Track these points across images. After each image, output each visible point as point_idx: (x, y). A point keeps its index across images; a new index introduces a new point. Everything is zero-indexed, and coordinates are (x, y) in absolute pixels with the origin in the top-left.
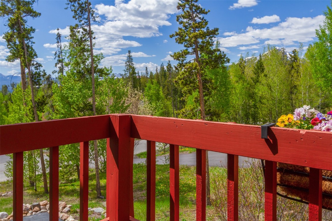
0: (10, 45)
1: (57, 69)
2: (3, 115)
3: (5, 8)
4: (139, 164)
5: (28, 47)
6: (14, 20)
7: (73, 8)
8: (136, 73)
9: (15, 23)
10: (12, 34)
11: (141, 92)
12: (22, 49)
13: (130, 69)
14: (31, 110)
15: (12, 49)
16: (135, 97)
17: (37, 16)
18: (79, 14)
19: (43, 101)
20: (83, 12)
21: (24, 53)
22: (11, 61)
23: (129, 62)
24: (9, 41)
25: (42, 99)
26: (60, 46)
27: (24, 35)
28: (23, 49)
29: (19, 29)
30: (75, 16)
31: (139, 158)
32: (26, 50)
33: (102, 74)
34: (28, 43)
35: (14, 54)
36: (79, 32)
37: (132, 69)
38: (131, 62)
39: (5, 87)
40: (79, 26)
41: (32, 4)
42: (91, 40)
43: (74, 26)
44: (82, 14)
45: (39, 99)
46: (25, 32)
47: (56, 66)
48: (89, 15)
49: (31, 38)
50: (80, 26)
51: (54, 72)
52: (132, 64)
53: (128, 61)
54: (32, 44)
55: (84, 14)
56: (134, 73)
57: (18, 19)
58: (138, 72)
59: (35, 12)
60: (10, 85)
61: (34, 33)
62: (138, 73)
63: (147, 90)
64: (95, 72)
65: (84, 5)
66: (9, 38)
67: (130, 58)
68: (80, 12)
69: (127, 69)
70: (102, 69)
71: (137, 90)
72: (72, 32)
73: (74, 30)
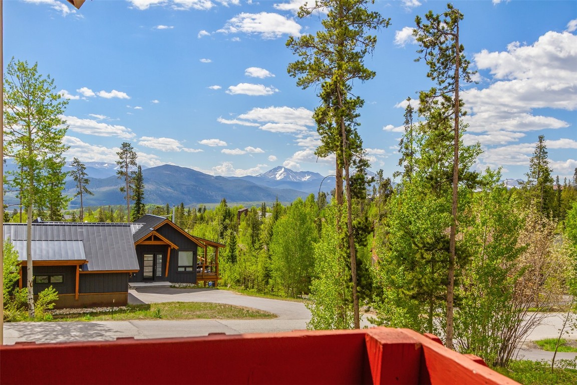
0: (323, 129)
1: (402, 170)
2: (312, 242)
3: (319, 67)
4: (538, 363)
5: (349, 132)
6: (330, 85)
7: (429, 58)
8: (551, 181)
9: (332, 91)
10: (325, 110)
11: (556, 222)
12: (338, 136)
13: (539, 172)
14: (345, 240)
15: (326, 135)
16: (542, 229)
17: (369, 76)
18: (440, 69)
19: (365, 226)
20: (447, 65)
21: (342, 142)
22: (323, 155)
23: (538, 158)
24: (320, 122)
25: (364, 222)
26: (409, 129)
27: (343, 111)
28: (341, 135)
29: (337, 102)
30: (431, 73)
31: (542, 349)
32: (344, 137)
33: (474, 183)
34: (349, 125)
35: (327, 144)
36: (436, 103)
37: (543, 171)
38: (543, 159)
39: (322, 196)
40: (438, 91)
41: (362, 57)
42: (457, 117)
43: (427, 92)
44: (445, 68)
45: (359, 223)
46: (345, 107)
47: (400, 164)
48: (457, 70)
49: (356, 116)
50: (440, 92)
51: (396, 174)
52: (545, 162)
53: (536, 157)
54: (355, 127)
55: (448, 69)
56: (547, 179)
57: (337, 85)
58: (558, 177)
59: (364, 71)
60: (329, 193)
61: (361, 107)
62: (558, 181)
63: (573, 215)
64: (460, 179)
65: (449, 52)
66: (320, 117)
67: (540, 151)
68: (440, 65)
69: (533, 173)
70: (474, 173)
71: (548, 217)
72: (423, 103)
73: (428, 99)
